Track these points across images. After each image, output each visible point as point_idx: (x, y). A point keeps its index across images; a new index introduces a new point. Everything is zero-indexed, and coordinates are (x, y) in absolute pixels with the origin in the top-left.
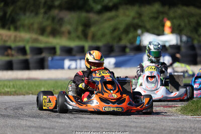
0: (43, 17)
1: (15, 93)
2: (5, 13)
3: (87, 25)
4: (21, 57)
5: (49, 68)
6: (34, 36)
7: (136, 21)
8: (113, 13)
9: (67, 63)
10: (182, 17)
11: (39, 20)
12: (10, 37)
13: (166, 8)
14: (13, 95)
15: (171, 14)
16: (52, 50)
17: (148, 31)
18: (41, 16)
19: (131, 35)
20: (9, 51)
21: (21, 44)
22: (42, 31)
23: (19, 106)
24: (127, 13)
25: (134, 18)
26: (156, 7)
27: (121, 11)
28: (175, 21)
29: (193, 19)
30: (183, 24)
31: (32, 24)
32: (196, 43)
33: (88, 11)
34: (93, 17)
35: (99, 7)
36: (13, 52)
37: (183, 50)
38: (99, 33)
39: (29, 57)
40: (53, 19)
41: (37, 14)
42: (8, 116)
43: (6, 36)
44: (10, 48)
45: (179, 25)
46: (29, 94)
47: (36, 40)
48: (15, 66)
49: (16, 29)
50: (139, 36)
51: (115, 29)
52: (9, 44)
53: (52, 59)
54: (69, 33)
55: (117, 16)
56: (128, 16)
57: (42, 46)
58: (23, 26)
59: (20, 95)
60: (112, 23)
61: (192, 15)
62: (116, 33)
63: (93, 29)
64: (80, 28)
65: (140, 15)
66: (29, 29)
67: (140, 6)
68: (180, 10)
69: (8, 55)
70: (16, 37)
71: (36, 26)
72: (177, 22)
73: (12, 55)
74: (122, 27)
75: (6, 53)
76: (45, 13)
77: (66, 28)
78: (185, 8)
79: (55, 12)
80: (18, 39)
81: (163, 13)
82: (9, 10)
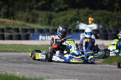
0: (28, 13)
1: (15, 51)
2: (8, 11)
3: (51, 18)
4: (16, 34)
5: (31, 39)
6: (23, 23)
8: (64, 12)
9: (41, 37)
10: (100, 15)
11: (26, 14)
12: (11, 23)
13: (92, 11)
14: (14, 52)
15: (94, 14)
16: (33, 30)
17: (82, 22)
18: (27, 13)
19: (73, 24)
20: (10, 30)
21: (16, 27)
22: (27, 20)
23: (19, 58)
24: (72, 12)
25: (75, 15)
26: (87, 10)
27: (68, 11)
28: (96, 17)
29: (106, 17)
30: (100, 19)
31: (22, 17)
32: (107, 29)
33: (51, 11)
34: (54, 14)
35: (57, 9)
36: (12, 31)
37: (100, 32)
38: (57, 22)
39: (20, 33)
40: (33, 14)
41: (25, 11)
42: (15, 62)
43: (9, 22)
44: (11, 28)
45: (98, 20)
46: (23, 52)
47: (24, 25)
48: (13, 38)
49: (14, 19)
50: (78, 24)
51: (65, 21)
52: (10, 26)
53: (33, 35)
54: (41, 22)
55: (66, 14)
56: (72, 14)
57: (27, 28)
58: (18, 17)
59: (18, 52)
60: (64, 17)
61: (105, 14)
62: (66, 23)
63: (54, 20)
64: (47, 20)
65: (78, 14)
66: (21, 19)
67: (78, 9)
68: (99, 12)
69: (10, 32)
70: (13, 23)
71: (24, 18)
74: (69, 19)
76: (29, 11)
77: (40, 19)
78: (102, 11)
79: (34, 11)
80: (15, 24)
81: (90, 13)
82: (11, 9)
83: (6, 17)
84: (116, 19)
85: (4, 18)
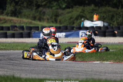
3: (57, 16)
6: (30, 21)
7: (81, 14)
8: (70, 10)
10: (105, 12)
11: (33, 12)
12: (18, 21)
16: (37, 28)
17: (88, 19)
19: (79, 21)
20: (16, 28)
21: (22, 25)
22: (34, 18)
24: (78, 10)
25: (81, 12)
30: (105, 16)
31: (29, 15)
34: (60, 11)
35: (64, 6)
44: (16, 26)
45: (104, 17)
51: (71, 18)
53: (34, 33)
54: (48, 19)
55: (72, 11)
56: (78, 11)
58: (25, 15)
60: (70, 15)
61: (110, 11)
62: (72, 20)
63: (60, 18)
66: (28, 17)
69: (15, 30)
70: (20, 21)
71: (31, 15)
72: (102, 15)
73: (17, 30)
74: (75, 17)
75: (14, 29)
76: (36, 9)
77: (46, 17)
79: (41, 9)
80: (22, 22)
83: (13, 15)
84: (120, 16)
85: (11, 16)
